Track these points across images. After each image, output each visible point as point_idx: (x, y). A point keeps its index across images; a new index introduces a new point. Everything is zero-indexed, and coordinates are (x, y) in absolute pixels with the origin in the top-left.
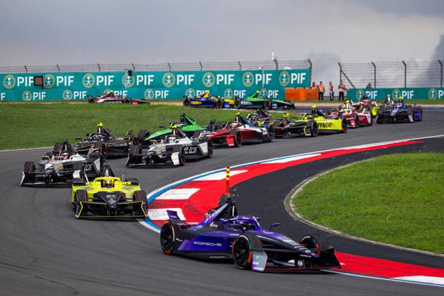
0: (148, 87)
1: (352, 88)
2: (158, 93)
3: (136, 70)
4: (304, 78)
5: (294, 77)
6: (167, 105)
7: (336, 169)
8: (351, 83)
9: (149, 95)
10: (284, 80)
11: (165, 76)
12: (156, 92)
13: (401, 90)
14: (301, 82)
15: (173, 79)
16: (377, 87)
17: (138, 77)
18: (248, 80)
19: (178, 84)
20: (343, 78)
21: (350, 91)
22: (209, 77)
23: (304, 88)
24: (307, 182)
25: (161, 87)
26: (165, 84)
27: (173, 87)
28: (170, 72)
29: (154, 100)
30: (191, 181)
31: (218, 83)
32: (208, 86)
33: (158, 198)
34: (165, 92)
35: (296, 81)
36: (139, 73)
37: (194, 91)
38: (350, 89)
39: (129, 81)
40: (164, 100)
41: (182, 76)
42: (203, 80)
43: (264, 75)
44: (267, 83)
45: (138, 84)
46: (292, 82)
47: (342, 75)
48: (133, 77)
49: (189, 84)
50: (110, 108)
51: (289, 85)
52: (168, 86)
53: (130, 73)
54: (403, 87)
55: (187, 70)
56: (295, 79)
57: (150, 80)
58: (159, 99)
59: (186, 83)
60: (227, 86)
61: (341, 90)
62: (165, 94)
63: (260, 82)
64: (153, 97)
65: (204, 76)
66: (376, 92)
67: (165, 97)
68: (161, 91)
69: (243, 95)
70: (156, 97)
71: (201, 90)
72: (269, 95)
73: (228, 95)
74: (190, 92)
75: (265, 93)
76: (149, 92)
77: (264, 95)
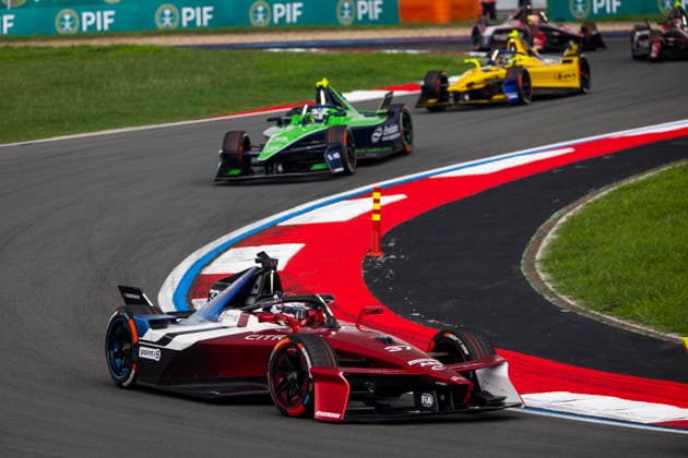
6: (133, 46)
7: (625, 183)
9: (67, 25)
12: (85, 15)
24: (562, 218)
25: (97, 4)
30: (273, 225)
34: (106, 14)
37: (175, 10)
40: (103, 34)
58: (93, 32)
64: (76, 28)
67: (106, 27)
68: (95, 12)
69: (297, 13)
70: (85, 28)
71: (194, 7)
72: (361, 13)
73: (260, 16)
74: (167, 12)
75: (350, 8)
76: (67, 17)
77: (347, 13)
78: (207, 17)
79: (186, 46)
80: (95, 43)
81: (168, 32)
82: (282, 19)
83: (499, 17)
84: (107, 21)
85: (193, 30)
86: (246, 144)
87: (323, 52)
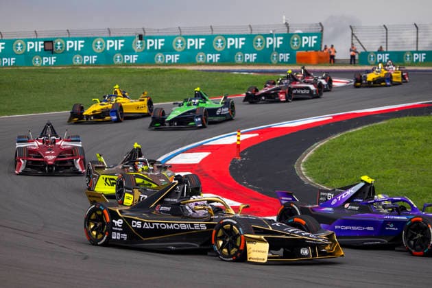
0: (158, 51)
1: (363, 51)
2: (169, 57)
3: (147, 35)
4: (315, 42)
5: (305, 40)
6: (178, 70)
8: (362, 46)
9: (160, 60)
10: (295, 43)
11: (175, 40)
12: (167, 56)
13: (412, 52)
14: (313, 45)
15: (184, 43)
16: (389, 50)
17: (149, 41)
18: (259, 44)
19: (189, 48)
20: (355, 41)
21: (361, 55)
22: (220, 40)
23: (316, 51)
24: (318, 145)
25: (172, 51)
26: (175, 47)
27: (183, 51)
28: (181, 35)
29: (165, 64)
31: (229, 47)
32: (219, 50)
33: (169, 162)
34: (176, 56)
35: (307, 45)
36: (150, 37)
37: (205, 55)
38: (362, 53)
39: (139, 46)
40: (174, 64)
41: (193, 40)
42: (214, 43)
43: (275, 38)
44: (278, 46)
45: (148, 48)
46: (303, 46)
47: (354, 38)
48: (144, 41)
49: (200, 47)
50: (120, 73)
51: (301, 48)
52: (178, 50)
53: (141, 37)
54: (415, 49)
55: (197, 34)
56: (306, 42)
57: (160, 45)
58: (170, 63)
59: (196, 48)
60: (238, 50)
61: (352, 53)
62: (175, 58)
63: (271, 46)
64: (163, 61)
65: (215, 40)
66: (388, 55)
67: (176, 61)
68: (171, 55)
69: (254, 58)
70: (167, 61)
71: (212, 54)
72: (280, 59)
73: (239, 59)
74: (201, 56)
75: (276, 57)
76: (160, 56)
77: (275, 58)
78: (217, 58)
79: (198, 70)
80: (162, 68)
81: (201, 64)
82: (248, 60)
83: (337, 62)
84: (176, 59)
85: (211, 63)
86: (163, 113)
87: (256, 74)
